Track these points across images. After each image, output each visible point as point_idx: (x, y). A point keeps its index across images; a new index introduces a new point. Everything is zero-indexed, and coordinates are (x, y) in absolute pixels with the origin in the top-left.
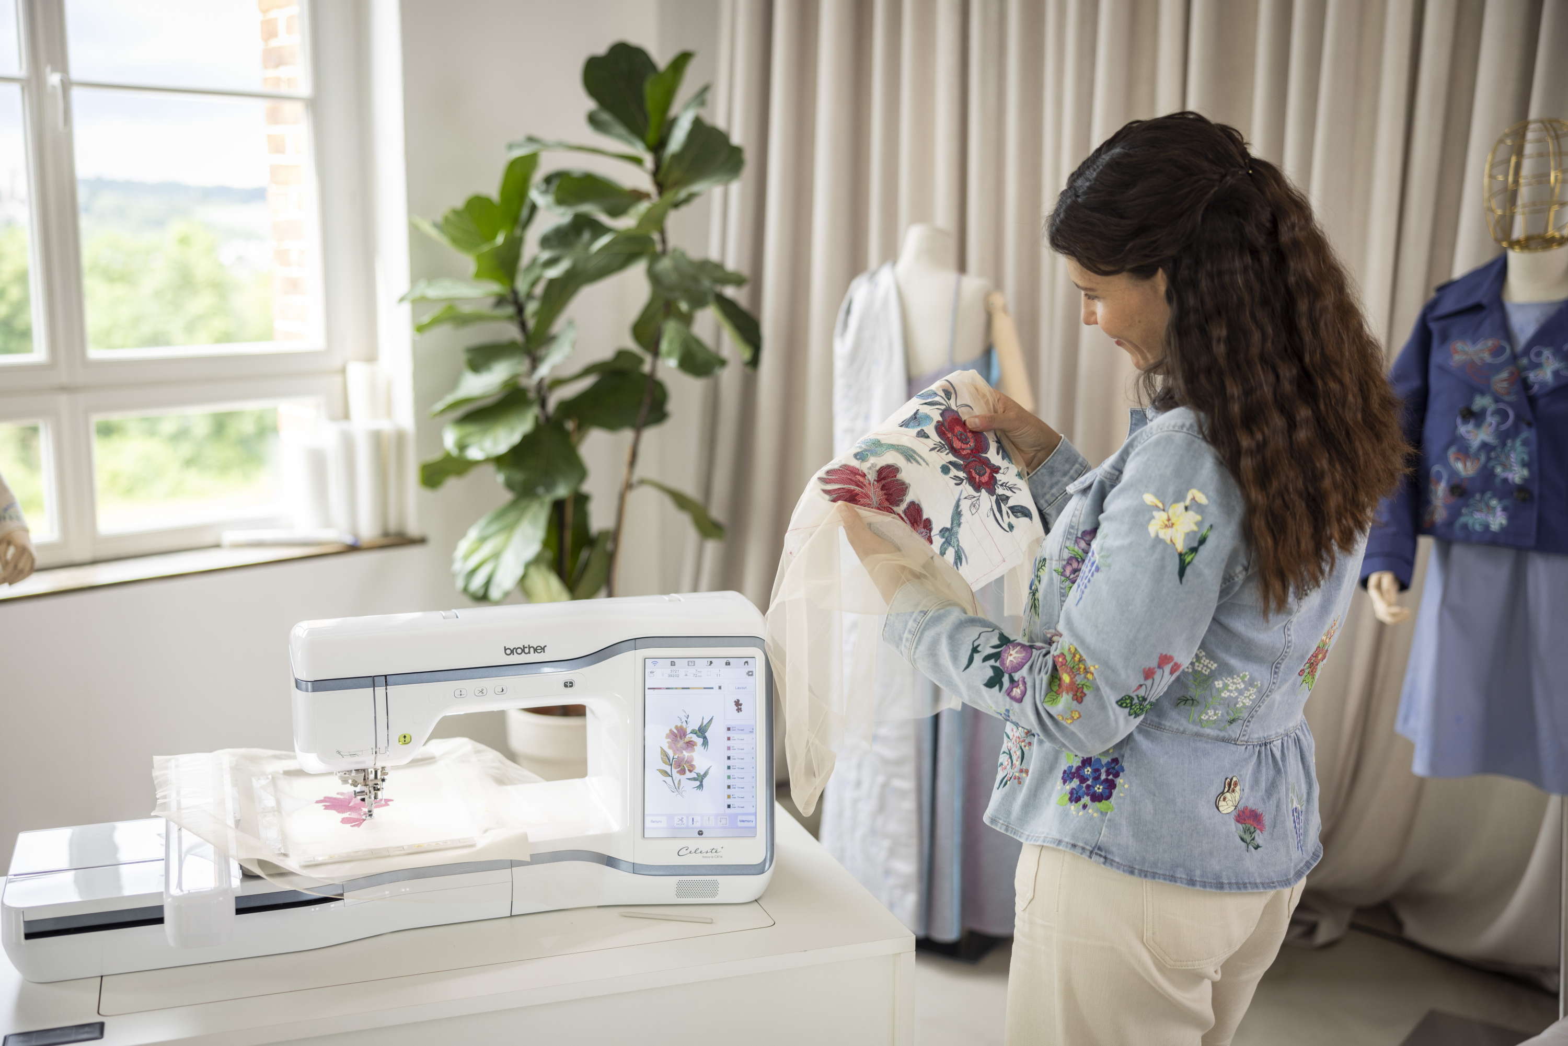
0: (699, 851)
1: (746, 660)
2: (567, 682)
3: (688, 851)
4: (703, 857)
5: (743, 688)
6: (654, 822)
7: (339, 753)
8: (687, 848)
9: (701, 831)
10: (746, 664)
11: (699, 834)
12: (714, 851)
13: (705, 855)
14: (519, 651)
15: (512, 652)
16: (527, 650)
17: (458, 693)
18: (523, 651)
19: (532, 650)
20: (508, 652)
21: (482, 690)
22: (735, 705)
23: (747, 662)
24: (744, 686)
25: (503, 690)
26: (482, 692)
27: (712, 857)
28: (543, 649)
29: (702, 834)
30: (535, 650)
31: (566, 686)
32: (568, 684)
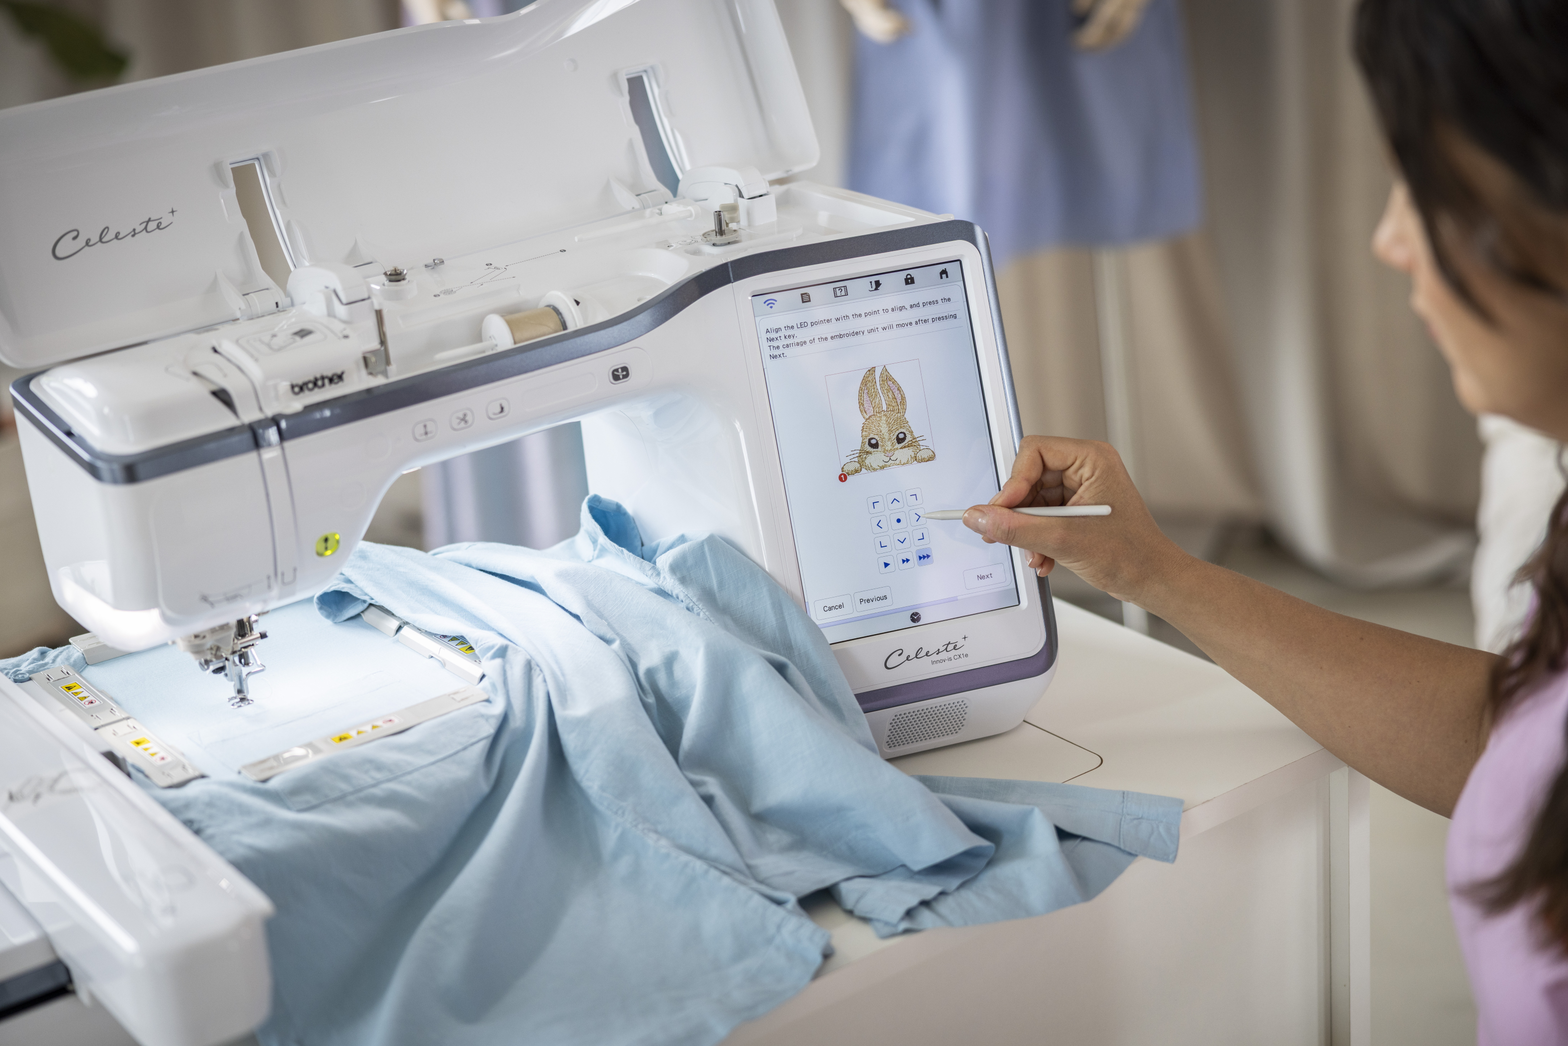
0: (923, 653)
1: (942, 267)
2: (617, 370)
3: (904, 657)
4: (933, 662)
8: (900, 652)
9: (917, 614)
10: (944, 276)
11: (913, 620)
12: (951, 647)
13: (935, 657)
17: (420, 430)
21: (465, 415)
23: (944, 272)
25: (502, 409)
26: (464, 419)
27: (950, 659)
29: (918, 619)
31: (616, 377)
32: (620, 373)
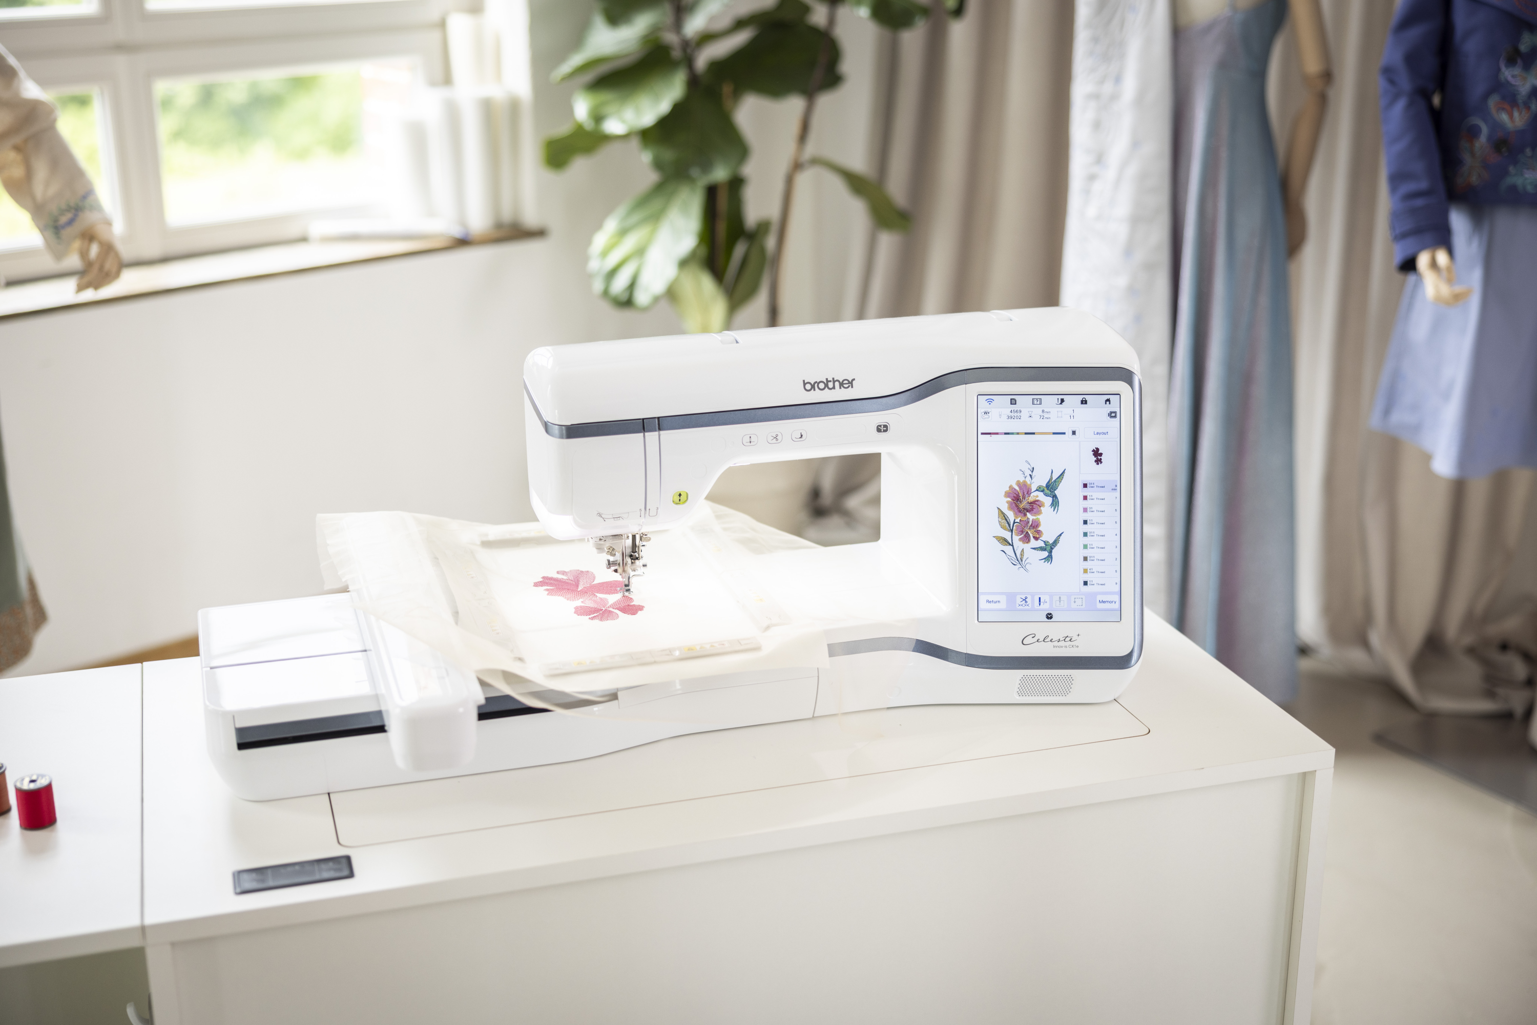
0: (1049, 639)
1: (1108, 397)
2: (880, 426)
3: (1035, 639)
4: (1054, 647)
5: (1104, 433)
6: (990, 602)
7: (600, 515)
8: (1034, 635)
9: (1051, 614)
10: (1108, 403)
11: (1048, 618)
12: (1068, 639)
13: (1056, 644)
14: (822, 386)
15: (813, 387)
16: (830, 385)
17: (747, 439)
18: (826, 385)
19: (837, 384)
20: (808, 387)
21: (777, 435)
22: (1094, 454)
23: (1108, 400)
24: (1105, 432)
25: (802, 436)
26: (776, 438)
27: (1066, 647)
28: (851, 383)
29: (1051, 618)
30: (841, 385)
31: (879, 430)
32: (882, 428)
